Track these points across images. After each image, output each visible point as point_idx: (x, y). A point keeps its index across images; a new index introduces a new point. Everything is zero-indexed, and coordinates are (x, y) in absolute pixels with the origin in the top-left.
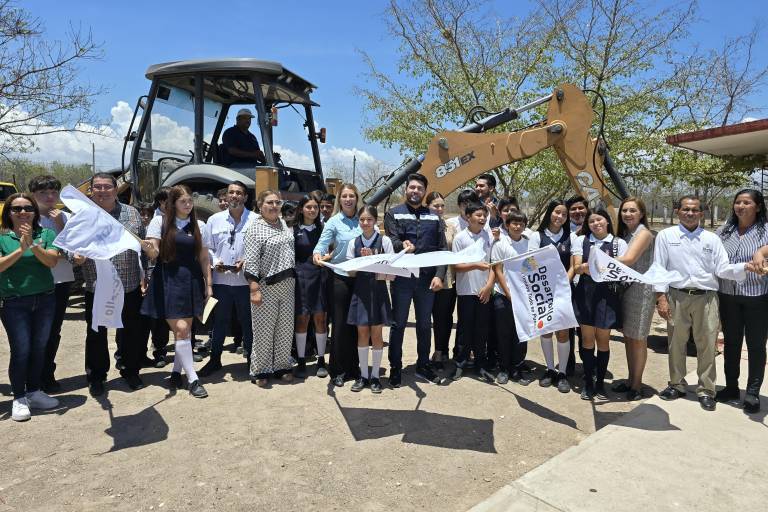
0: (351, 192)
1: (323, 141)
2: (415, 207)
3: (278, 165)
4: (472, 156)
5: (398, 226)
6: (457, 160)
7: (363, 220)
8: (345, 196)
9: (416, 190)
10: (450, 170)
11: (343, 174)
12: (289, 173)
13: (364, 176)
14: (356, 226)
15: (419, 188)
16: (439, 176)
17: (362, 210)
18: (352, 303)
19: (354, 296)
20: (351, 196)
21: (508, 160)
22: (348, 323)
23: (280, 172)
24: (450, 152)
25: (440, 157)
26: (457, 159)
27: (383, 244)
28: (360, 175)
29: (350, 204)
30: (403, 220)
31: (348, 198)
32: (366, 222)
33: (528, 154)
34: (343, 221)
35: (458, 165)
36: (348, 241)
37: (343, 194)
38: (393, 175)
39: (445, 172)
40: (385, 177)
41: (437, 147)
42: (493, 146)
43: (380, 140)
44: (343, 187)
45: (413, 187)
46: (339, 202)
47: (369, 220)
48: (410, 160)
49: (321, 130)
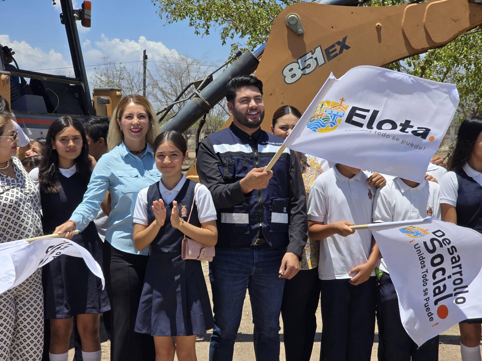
0: (141, 109)
1: (86, 23)
2: (250, 132)
3: (8, 68)
4: (344, 46)
5: (222, 164)
6: (318, 53)
7: (162, 156)
8: (130, 117)
9: (253, 103)
10: (308, 71)
11: (124, 84)
12: (28, 80)
13: (162, 85)
14: (151, 168)
15: (257, 99)
16: (289, 80)
17: (160, 138)
18: (143, 298)
19: (146, 287)
20: (140, 116)
21: (405, 51)
22: (136, 330)
23: (13, 79)
24: (307, 40)
25: (290, 47)
26: (318, 50)
27: (196, 197)
28: (155, 85)
29: (138, 129)
30: (229, 154)
31: (135, 120)
32: (167, 160)
33: (438, 39)
34: (126, 159)
35: (321, 61)
36: (135, 194)
37: (126, 113)
38: (210, 80)
39: (299, 73)
40: (197, 84)
41: (285, 32)
42: (379, 29)
43: (188, 18)
44: (126, 101)
45: (247, 100)
46: (119, 127)
47: (173, 155)
48: (239, 54)
49: (83, 5)
